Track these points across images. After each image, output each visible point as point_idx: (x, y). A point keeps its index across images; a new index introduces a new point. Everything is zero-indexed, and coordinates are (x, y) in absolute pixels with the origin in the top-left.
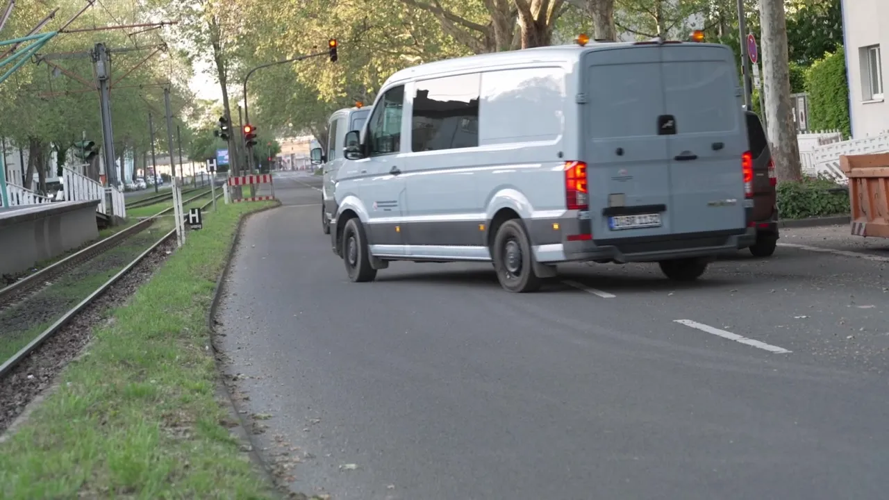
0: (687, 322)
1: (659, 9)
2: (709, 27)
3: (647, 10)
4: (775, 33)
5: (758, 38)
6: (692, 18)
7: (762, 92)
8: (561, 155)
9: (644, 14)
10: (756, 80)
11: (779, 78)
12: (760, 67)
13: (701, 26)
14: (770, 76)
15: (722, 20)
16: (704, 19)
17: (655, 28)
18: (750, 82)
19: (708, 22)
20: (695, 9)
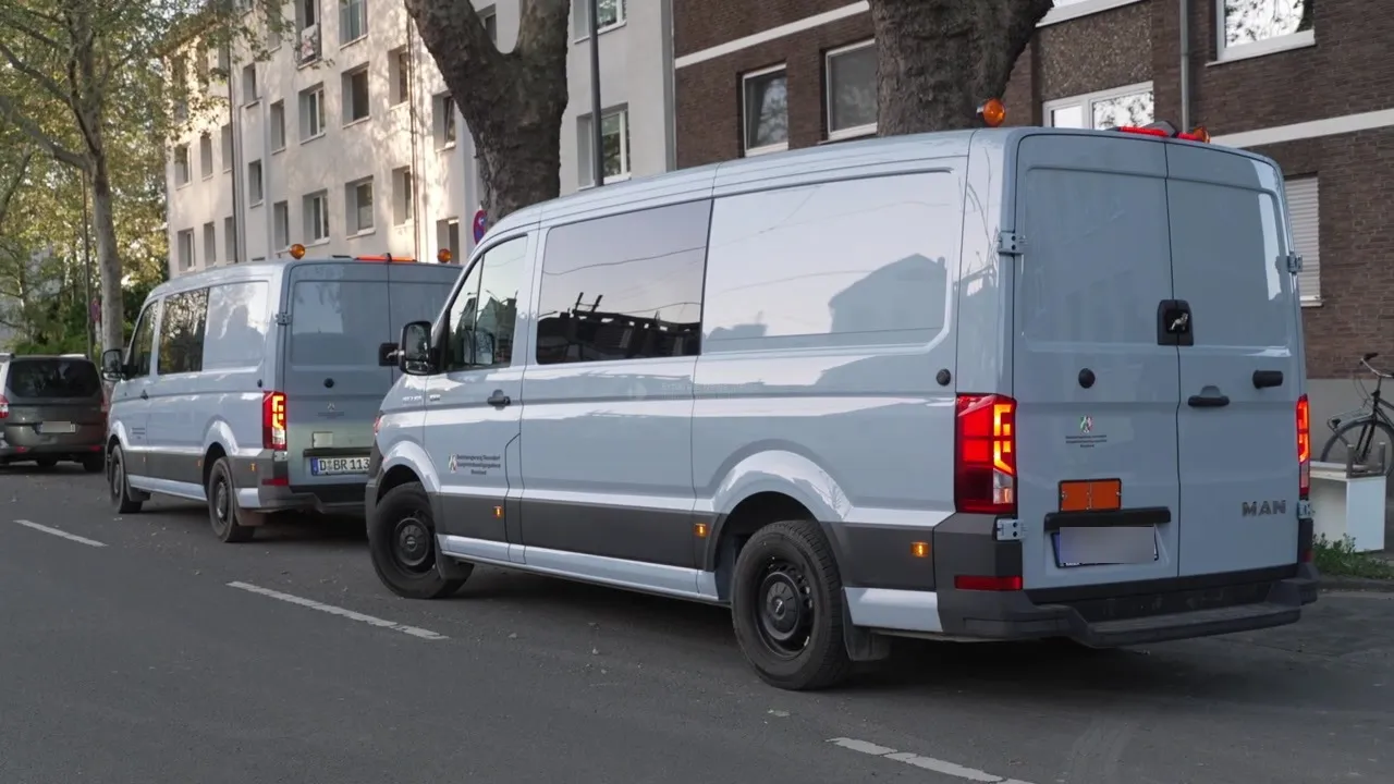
0: (26, 523)
1: (22, 275)
2: (63, 291)
3: (12, 275)
4: (113, 300)
5: (100, 304)
6: (49, 284)
7: (101, 344)
8: (260, 384)
9: (9, 277)
10: (98, 336)
11: (115, 334)
12: (101, 326)
13: (56, 290)
14: (108, 334)
15: (75, 286)
16: (59, 286)
17: (18, 290)
18: (93, 336)
19: (63, 287)
20: (53, 277)
